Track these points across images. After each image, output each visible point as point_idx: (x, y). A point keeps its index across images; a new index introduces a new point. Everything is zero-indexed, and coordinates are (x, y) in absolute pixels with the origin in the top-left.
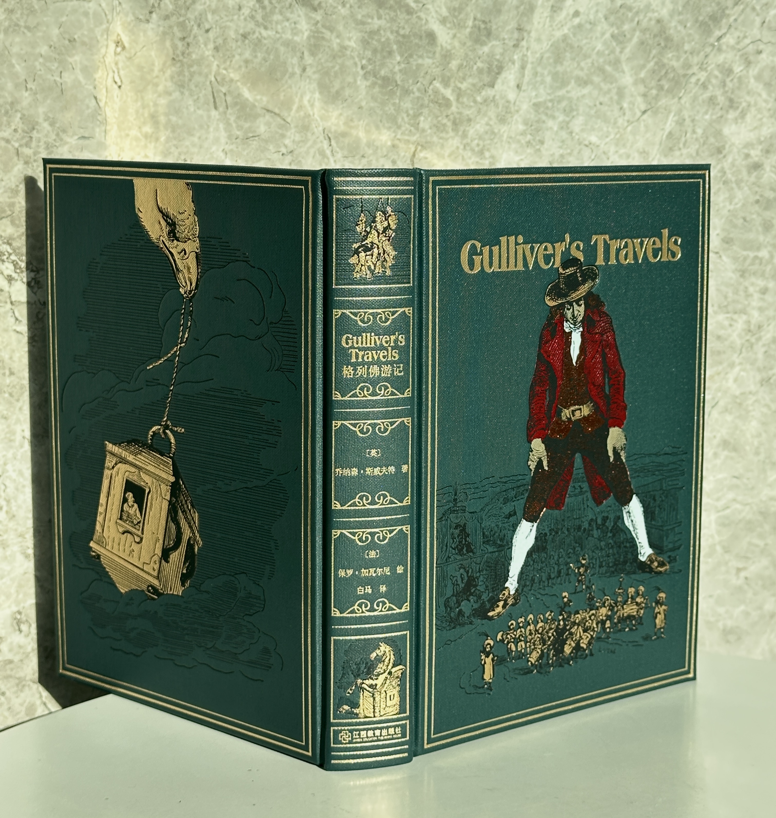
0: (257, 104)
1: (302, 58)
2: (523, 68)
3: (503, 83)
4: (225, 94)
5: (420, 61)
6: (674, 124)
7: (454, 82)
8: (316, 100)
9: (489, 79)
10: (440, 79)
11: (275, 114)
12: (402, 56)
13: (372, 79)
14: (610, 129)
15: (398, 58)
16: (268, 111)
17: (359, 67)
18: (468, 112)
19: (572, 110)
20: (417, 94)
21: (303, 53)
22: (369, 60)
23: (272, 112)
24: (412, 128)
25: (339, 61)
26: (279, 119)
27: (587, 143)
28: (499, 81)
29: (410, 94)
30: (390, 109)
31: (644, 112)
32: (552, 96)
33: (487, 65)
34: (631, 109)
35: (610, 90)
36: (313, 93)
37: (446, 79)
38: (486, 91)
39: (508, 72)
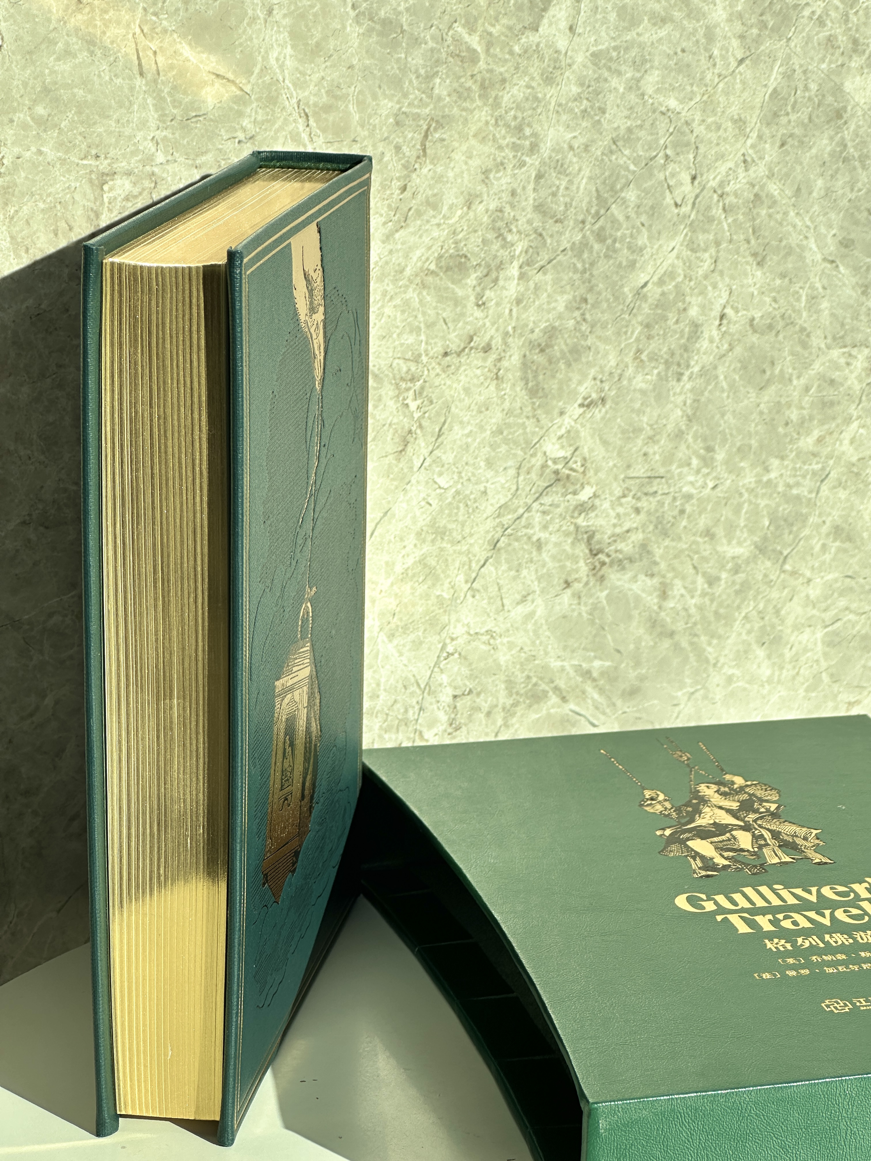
0: (201, 66)
3: (550, 25)
4: (155, 53)
6: (780, 77)
7: (484, 23)
8: (288, 57)
9: (531, 20)
10: (463, 21)
11: (228, 80)
13: (367, 23)
14: (695, 88)
16: (218, 76)
17: (350, 5)
18: (502, 70)
19: (644, 61)
20: (431, 44)
23: (224, 78)
24: (424, 96)
26: (234, 88)
27: (663, 109)
28: (545, 21)
29: (421, 44)
30: (393, 68)
31: (741, 61)
32: (618, 43)
34: (723, 57)
35: (695, 30)
36: (283, 46)
37: (472, 20)
38: (527, 37)
39: (558, 7)
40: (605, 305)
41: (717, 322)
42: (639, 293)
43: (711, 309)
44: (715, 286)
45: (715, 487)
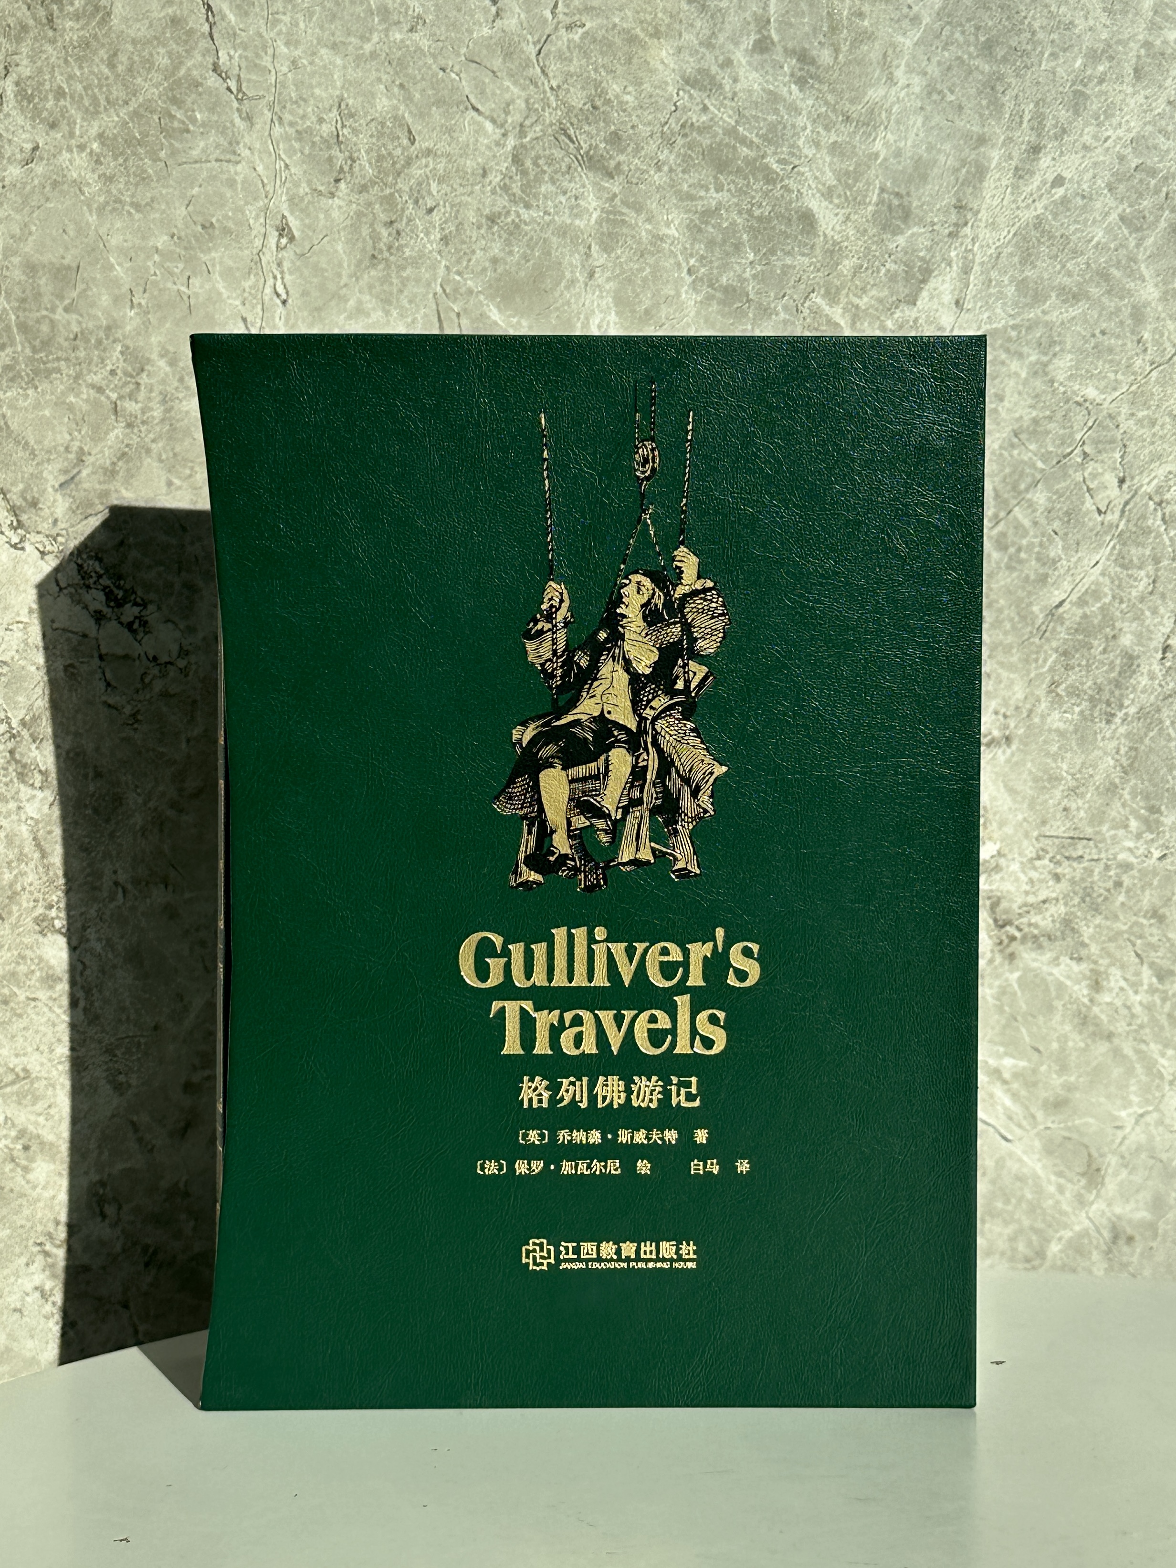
1: (588, 255)
2: (966, 271)
3: (931, 298)
4: (458, 315)
5: (788, 261)
7: (847, 295)
8: (612, 324)
9: (907, 291)
10: (822, 291)
12: (756, 251)
13: (705, 290)
14: (1120, 377)
15: (751, 256)
17: (685, 270)
19: (1052, 343)
20: (782, 315)
21: (589, 247)
22: (702, 257)
25: (651, 260)
27: (1078, 399)
28: (925, 294)
29: (771, 314)
32: (1018, 321)
33: (902, 267)
34: (1157, 343)
35: (1118, 310)
36: (606, 311)
37: (833, 291)
38: (902, 311)
39: (940, 279)
40: (1008, 626)
41: (1159, 655)
42: (1053, 613)
43: (1151, 639)
44: (1155, 612)
45: (1161, 858)
